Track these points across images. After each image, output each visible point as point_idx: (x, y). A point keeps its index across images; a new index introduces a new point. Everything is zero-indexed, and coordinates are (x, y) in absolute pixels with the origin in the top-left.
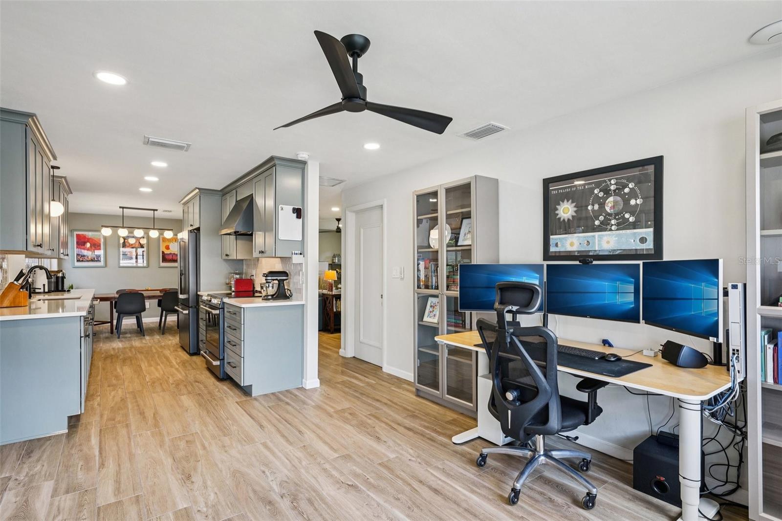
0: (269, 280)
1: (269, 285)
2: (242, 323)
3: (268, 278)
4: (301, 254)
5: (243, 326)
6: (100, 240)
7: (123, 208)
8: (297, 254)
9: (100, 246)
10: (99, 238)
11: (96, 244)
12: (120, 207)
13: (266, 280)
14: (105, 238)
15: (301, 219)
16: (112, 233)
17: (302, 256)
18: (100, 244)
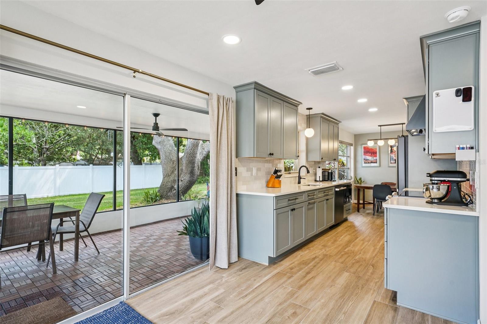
0: (435, 180)
1: (433, 187)
2: (385, 223)
3: (433, 179)
4: (472, 148)
5: (386, 226)
6: (376, 149)
7: (381, 126)
8: (463, 148)
9: (377, 153)
10: (376, 148)
11: (374, 152)
12: (379, 126)
13: (431, 180)
14: (380, 147)
15: (472, 102)
16: (385, 143)
17: (474, 150)
18: (377, 152)
